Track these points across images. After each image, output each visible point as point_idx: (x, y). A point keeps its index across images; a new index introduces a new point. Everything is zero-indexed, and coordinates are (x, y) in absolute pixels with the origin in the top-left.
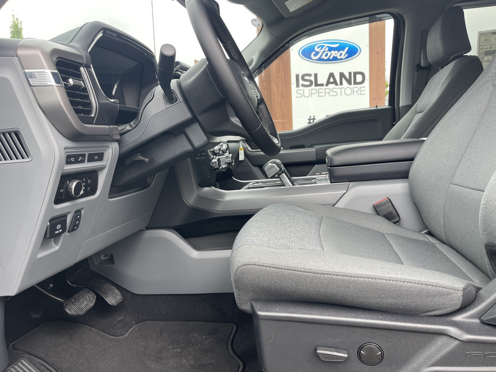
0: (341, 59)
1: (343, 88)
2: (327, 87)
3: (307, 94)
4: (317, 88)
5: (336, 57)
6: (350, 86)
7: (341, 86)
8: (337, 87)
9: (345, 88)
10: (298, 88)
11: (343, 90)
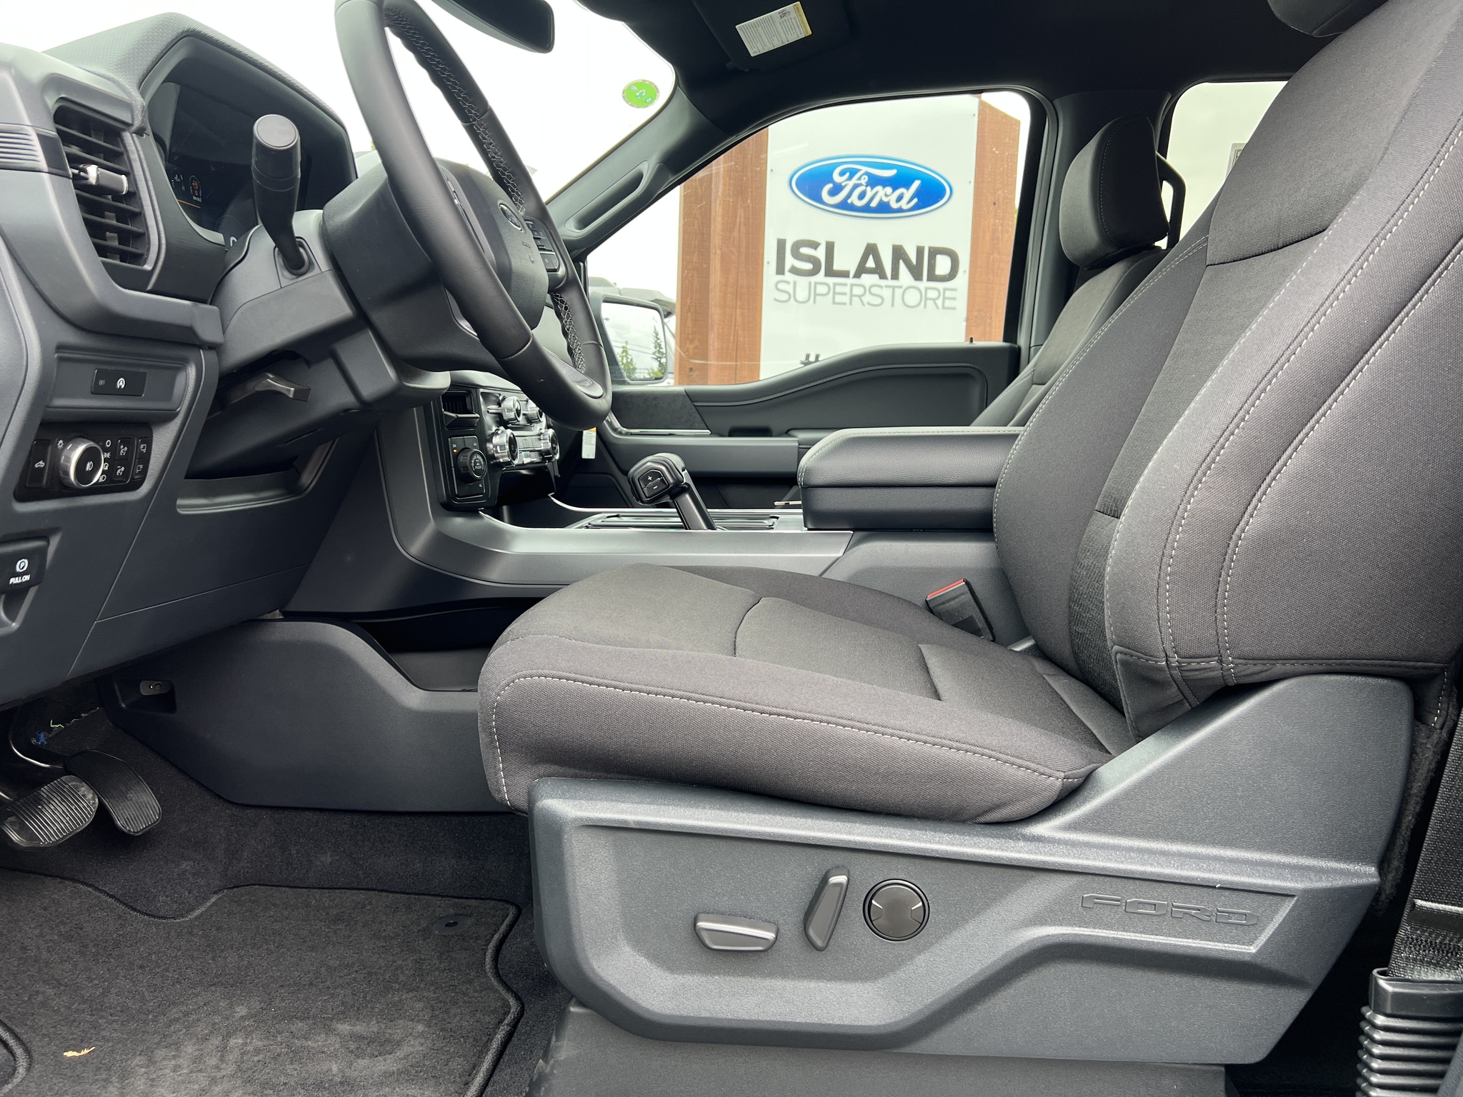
0: (900, 210)
1: (901, 287)
3: (802, 294)
4: (831, 280)
5: (888, 203)
6: (917, 284)
7: (894, 283)
8: (883, 282)
10: (780, 277)
11: (898, 292)
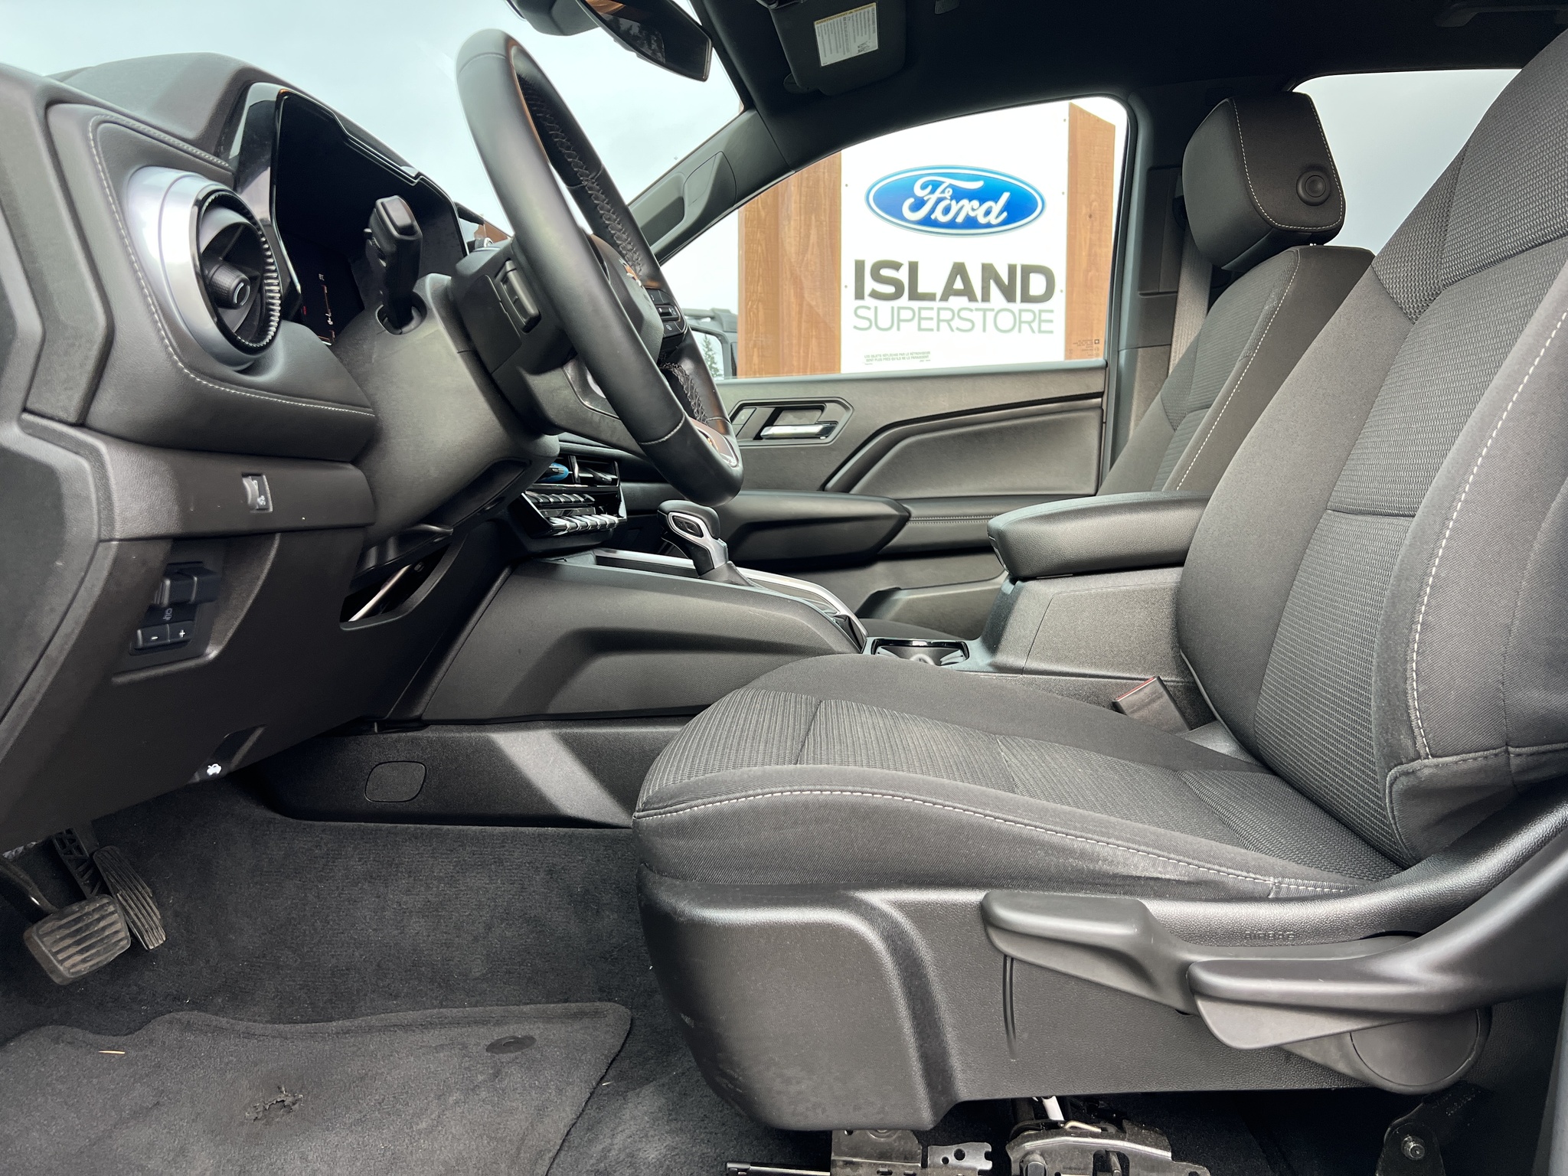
2: (943, 304)
9: (996, 311)
